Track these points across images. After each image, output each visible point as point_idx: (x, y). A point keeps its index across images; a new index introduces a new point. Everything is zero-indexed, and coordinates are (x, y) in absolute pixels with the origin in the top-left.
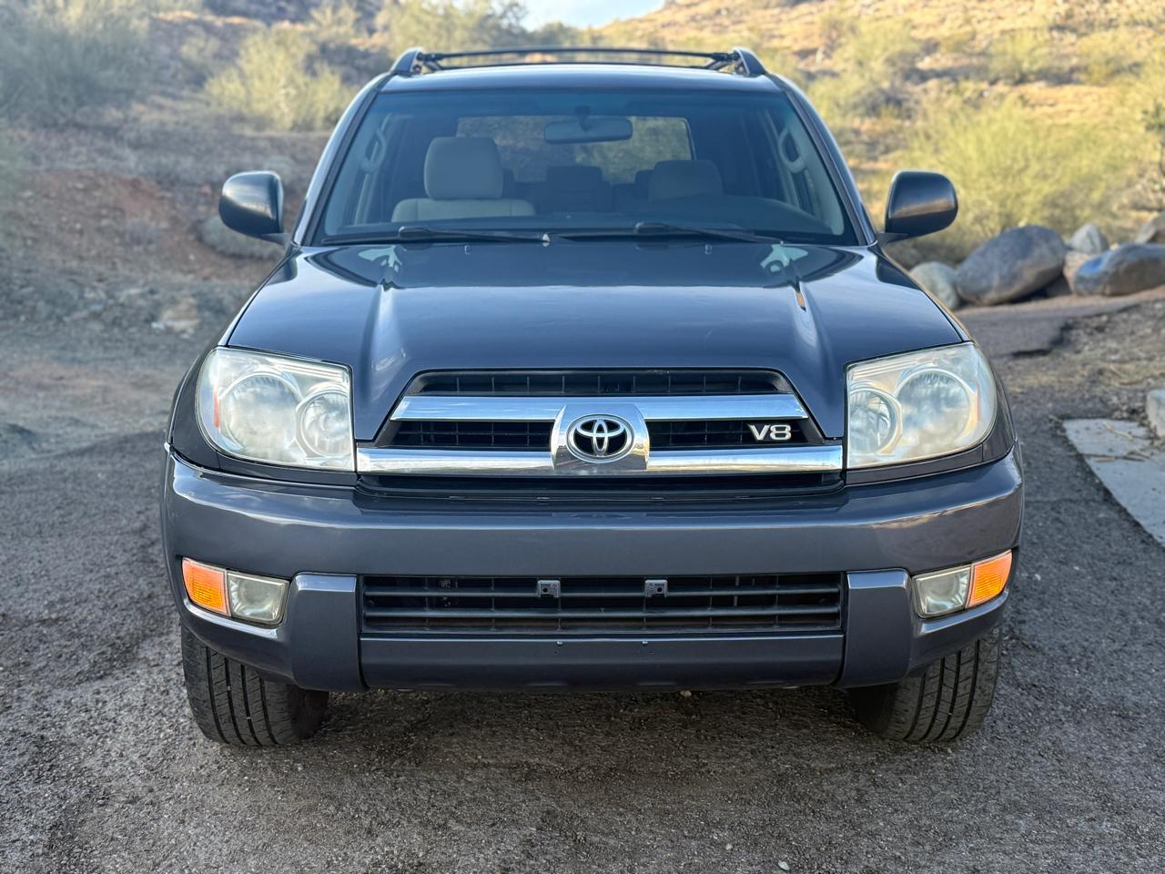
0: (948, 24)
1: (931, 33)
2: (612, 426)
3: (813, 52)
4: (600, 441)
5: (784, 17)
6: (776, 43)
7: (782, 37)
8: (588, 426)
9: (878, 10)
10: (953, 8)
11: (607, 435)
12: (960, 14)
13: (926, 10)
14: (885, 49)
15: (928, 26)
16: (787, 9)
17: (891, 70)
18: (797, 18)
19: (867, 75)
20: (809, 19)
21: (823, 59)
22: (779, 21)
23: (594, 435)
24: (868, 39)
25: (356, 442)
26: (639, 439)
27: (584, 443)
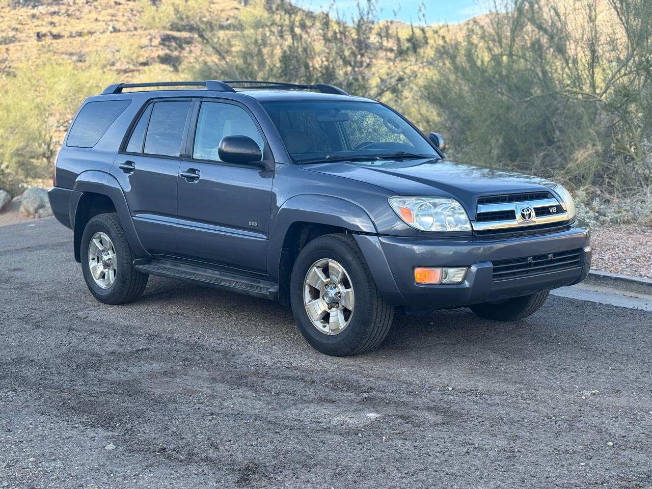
11: (528, 213)
23: (525, 213)
25: (471, 221)
26: (533, 214)
27: (523, 215)
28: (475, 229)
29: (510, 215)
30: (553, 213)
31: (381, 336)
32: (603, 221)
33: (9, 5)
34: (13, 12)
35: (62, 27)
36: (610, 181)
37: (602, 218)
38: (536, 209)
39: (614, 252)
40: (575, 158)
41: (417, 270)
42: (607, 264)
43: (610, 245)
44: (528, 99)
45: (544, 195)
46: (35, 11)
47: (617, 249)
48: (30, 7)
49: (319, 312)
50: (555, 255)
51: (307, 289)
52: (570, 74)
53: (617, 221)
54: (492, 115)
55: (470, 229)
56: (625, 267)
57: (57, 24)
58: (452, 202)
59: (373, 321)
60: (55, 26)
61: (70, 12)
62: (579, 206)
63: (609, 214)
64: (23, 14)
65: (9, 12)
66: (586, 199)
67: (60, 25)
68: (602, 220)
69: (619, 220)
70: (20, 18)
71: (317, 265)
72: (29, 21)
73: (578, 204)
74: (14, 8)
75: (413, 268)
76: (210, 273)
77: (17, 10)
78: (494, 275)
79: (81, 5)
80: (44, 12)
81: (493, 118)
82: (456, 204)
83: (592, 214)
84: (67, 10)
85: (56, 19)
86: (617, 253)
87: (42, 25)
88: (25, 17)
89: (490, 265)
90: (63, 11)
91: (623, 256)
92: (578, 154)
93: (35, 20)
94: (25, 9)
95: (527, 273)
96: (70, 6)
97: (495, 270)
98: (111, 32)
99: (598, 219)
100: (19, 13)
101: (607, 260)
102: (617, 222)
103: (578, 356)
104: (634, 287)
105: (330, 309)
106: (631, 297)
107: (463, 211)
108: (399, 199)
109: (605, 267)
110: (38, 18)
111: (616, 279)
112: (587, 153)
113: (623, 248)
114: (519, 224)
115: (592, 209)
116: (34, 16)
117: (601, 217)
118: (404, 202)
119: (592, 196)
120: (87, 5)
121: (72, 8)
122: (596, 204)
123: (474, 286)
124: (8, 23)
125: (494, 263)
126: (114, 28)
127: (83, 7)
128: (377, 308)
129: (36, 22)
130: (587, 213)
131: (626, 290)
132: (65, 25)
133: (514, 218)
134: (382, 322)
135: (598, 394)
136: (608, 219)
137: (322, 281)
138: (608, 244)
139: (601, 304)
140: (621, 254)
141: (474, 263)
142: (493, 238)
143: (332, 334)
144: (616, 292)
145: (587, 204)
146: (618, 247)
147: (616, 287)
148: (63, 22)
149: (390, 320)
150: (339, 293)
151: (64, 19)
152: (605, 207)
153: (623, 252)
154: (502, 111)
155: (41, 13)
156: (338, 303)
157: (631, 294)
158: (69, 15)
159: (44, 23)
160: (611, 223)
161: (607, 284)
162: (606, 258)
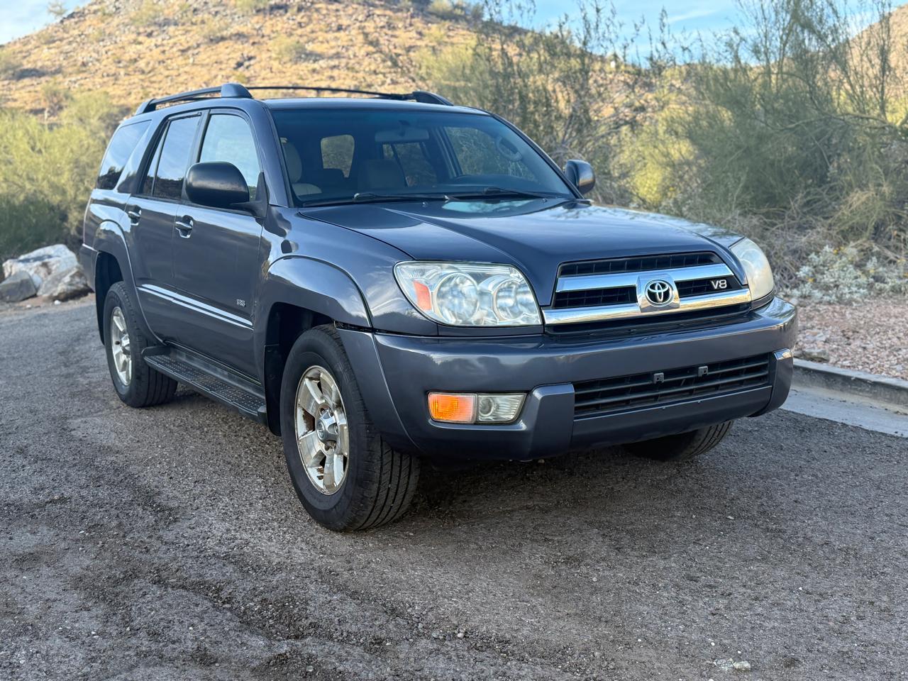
0: (133, 96)
1: (123, 102)
2: (664, 286)
3: (42, 111)
4: (660, 294)
5: (13, 87)
6: (11, 104)
7: (15, 100)
8: (653, 287)
9: (82, 85)
10: (134, 86)
11: (662, 291)
12: (139, 89)
13: (116, 86)
14: (98, 111)
15: (120, 97)
16: (14, 81)
17: (103, 125)
18: (23, 88)
19: (88, 128)
20: (32, 89)
21: (49, 117)
22: (10, 90)
23: (656, 291)
24: (83, 103)
25: (540, 307)
26: (674, 292)
27: (652, 296)
28: (547, 322)
29: (627, 295)
30: (719, 290)
31: (398, 501)
32: (881, 290)
33: (291, 60)
34: (294, 67)
35: (341, 81)
36: (899, 233)
37: (878, 285)
38: (678, 284)
39: (885, 337)
40: (850, 203)
41: (433, 397)
42: (868, 358)
43: (881, 326)
44: (793, 126)
45: (704, 257)
46: (316, 66)
47: (890, 332)
48: (311, 61)
49: (314, 454)
50: (712, 366)
51: (300, 413)
52: (851, 92)
53: (900, 289)
54: (739, 147)
55: (540, 322)
56: (896, 362)
57: (337, 78)
58: (511, 272)
59: (376, 480)
60: (334, 80)
61: (350, 65)
62: (845, 269)
63: (889, 280)
64: (304, 68)
65: (291, 67)
66: (857, 259)
67: (339, 79)
68: (878, 288)
69: (903, 289)
70: (301, 73)
71: (310, 375)
72: (309, 76)
73: (845, 266)
74: (296, 63)
75: (426, 393)
76: (220, 374)
77: (298, 65)
78: (577, 408)
79: (360, 57)
80: (324, 66)
81: (740, 152)
82: (516, 276)
83: (863, 280)
84: (348, 63)
85: (335, 73)
86: (889, 339)
87: (322, 80)
88: (306, 72)
89: (570, 390)
90: (343, 65)
91: (899, 343)
92: (853, 198)
93: (315, 75)
94: (306, 64)
95: (656, 400)
96: (350, 59)
97: (578, 398)
98: (389, 84)
99: (872, 287)
100: (300, 68)
101: (871, 351)
102: (901, 291)
103: (751, 552)
104: (902, 398)
105: (327, 449)
106: (897, 412)
107: (529, 289)
108: (411, 267)
109: (865, 363)
110: (318, 73)
111: (875, 384)
112: (865, 197)
113: (900, 331)
114: (643, 310)
115: (866, 273)
116: (314, 71)
117: (876, 284)
118: (423, 272)
119: (866, 254)
120: (367, 58)
121: (352, 62)
122: (871, 266)
123: (537, 428)
124: (289, 79)
125: (578, 386)
126: (392, 80)
127: (363, 59)
128: (381, 458)
129: (316, 77)
130: (856, 278)
131: (890, 400)
132: (344, 79)
133: (634, 300)
134: (395, 481)
135: (746, 670)
136: (887, 287)
137: (316, 402)
138: (878, 325)
139: (844, 425)
140: (895, 340)
141: (538, 386)
142: (587, 337)
143: (327, 492)
144: (875, 403)
145: (859, 266)
146: (893, 330)
147: (875, 396)
148: (343, 76)
149: (412, 477)
150: (335, 424)
151: (343, 72)
152: (885, 269)
153: (899, 338)
154: (753, 142)
155: (321, 67)
156: (335, 442)
157: (897, 408)
158: (348, 69)
159: (324, 78)
160: (891, 293)
161: (860, 391)
162: (870, 346)
